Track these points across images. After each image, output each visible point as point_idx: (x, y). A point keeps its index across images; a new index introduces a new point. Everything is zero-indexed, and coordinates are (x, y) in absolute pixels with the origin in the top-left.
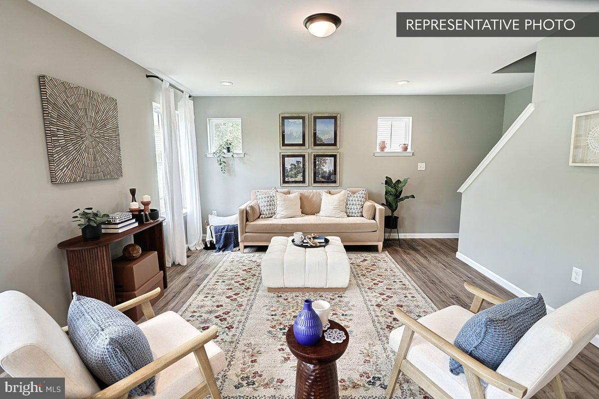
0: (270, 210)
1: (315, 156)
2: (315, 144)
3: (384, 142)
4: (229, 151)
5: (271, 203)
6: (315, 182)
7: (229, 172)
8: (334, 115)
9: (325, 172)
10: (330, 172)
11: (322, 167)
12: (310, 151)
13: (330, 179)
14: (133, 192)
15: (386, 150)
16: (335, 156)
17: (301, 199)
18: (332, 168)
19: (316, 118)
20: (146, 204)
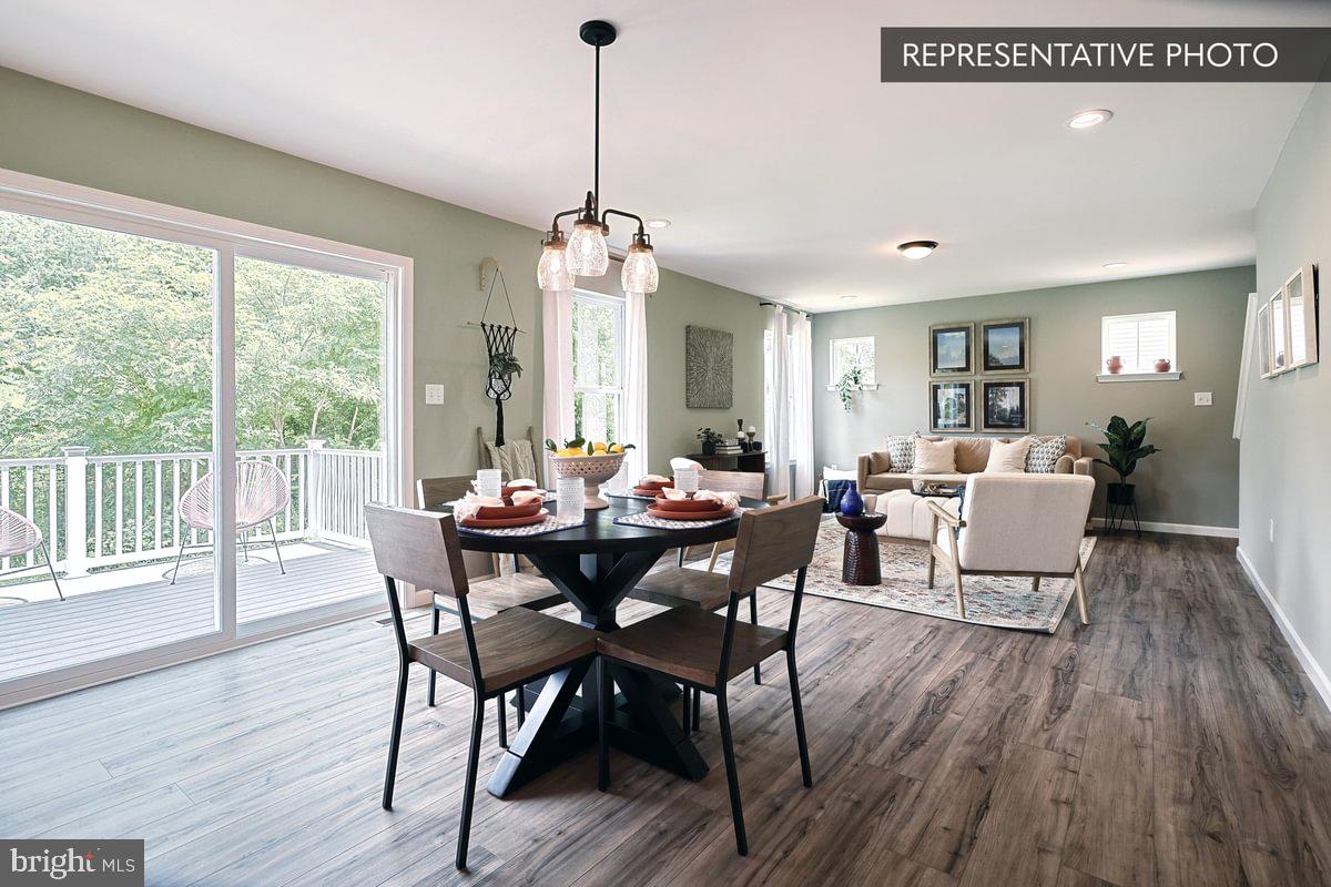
0: (904, 461)
1: (987, 386)
2: (987, 368)
3: (1116, 359)
4: (856, 382)
5: (907, 451)
6: (987, 426)
7: (856, 410)
8: (1019, 321)
9: (1005, 410)
10: (1012, 410)
11: (1000, 403)
12: (978, 378)
13: (1014, 422)
14: (740, 422)
15: (1122, 372)
16: (1021, 385)
17: (957, 450)
18: (1016, 403)
19: (987, 328)
20: (751, 435)
